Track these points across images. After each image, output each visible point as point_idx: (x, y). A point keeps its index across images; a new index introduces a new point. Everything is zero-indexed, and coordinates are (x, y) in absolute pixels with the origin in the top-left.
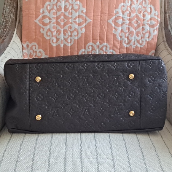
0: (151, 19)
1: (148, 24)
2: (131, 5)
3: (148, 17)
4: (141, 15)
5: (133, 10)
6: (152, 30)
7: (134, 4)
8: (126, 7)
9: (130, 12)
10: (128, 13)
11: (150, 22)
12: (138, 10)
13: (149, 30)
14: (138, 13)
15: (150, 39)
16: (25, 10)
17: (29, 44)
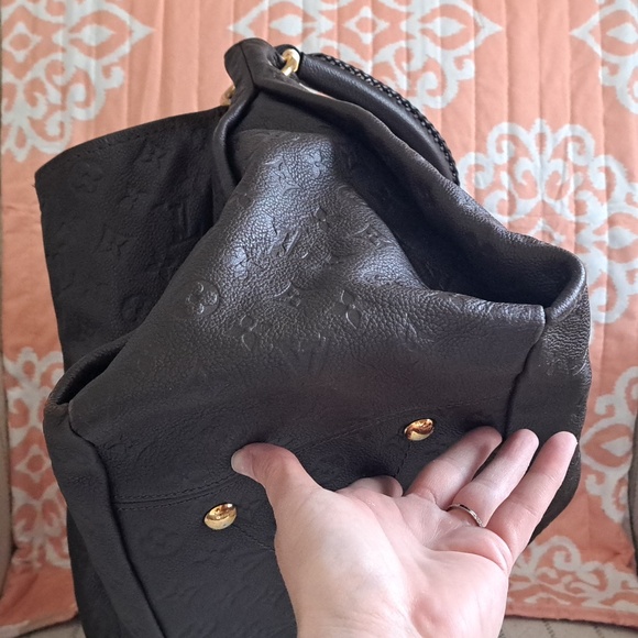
0: (611, 222)
1: (600, 245)
2: (513, 161)
3: (598, 212)
4: (562, 205)
5: (524, 182)
6: (620, 271)
7: (527, 153)
8: (492, 170)
9: (510, 194)
10: (502, 200)
11: (612, 237)
12: (550, 185)
13: (605, 270)
14: (550, 196)
15: (616, 315)
16: (13, 205)
17: (33, 358)
